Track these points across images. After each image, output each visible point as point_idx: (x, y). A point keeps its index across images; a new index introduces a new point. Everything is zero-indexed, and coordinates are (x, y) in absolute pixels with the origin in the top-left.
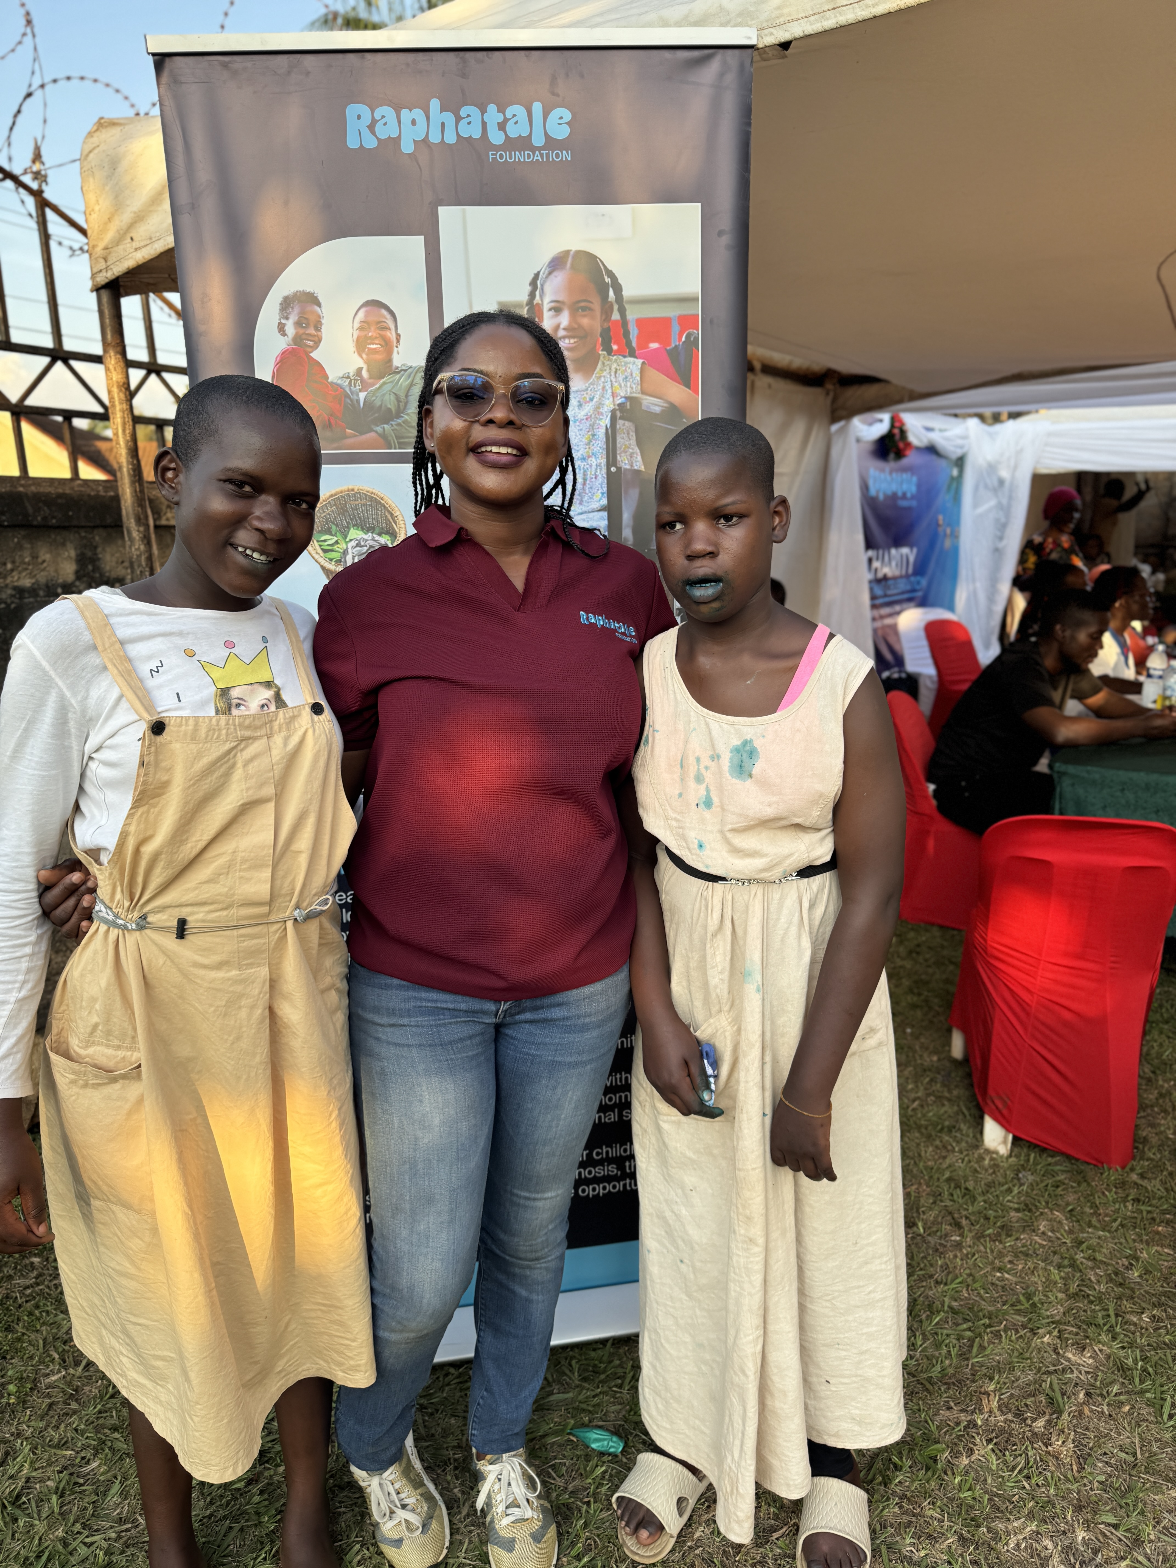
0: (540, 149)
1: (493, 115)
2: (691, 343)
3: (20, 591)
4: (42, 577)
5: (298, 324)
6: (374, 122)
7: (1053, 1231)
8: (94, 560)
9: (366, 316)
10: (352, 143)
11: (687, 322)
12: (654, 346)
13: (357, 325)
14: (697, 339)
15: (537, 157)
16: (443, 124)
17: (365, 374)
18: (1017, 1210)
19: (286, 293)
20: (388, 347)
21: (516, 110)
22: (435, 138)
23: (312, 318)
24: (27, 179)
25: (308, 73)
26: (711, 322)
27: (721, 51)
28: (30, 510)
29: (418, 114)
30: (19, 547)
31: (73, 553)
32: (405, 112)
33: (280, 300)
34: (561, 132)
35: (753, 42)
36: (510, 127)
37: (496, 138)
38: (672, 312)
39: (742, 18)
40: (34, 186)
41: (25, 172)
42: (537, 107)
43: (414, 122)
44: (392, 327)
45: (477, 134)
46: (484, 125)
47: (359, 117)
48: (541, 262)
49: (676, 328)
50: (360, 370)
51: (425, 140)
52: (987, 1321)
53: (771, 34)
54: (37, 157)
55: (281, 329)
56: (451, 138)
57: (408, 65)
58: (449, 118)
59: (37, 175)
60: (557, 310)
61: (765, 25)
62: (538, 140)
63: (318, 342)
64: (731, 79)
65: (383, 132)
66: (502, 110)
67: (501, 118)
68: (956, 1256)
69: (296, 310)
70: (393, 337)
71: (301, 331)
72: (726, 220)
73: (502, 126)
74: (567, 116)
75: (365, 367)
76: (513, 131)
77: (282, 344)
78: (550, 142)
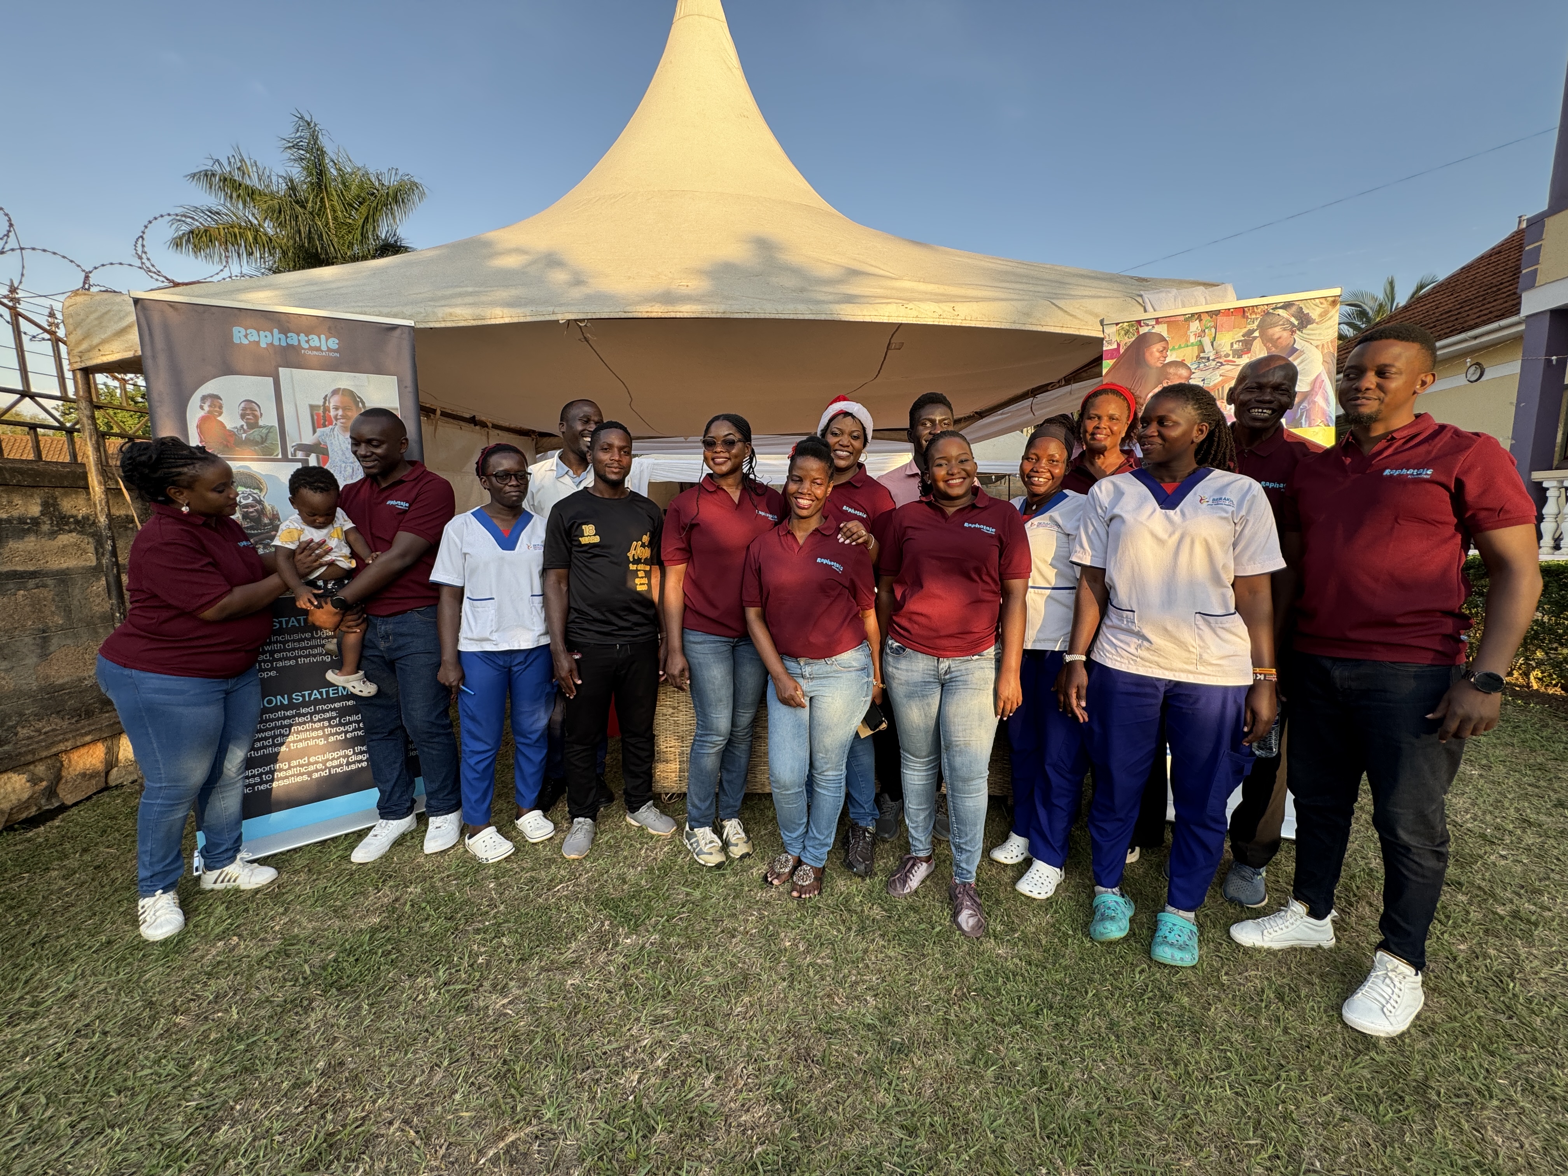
0: (325, 351)
1: (303, 338)
5: (209, 406)
6: (247, 335)
9: (245, 405)
10: (236, 341)
13: (240, 409)
15: (324, 354)
16: (280, 339)
17: (245, 427)
19: (203, 394)
21: (314, 337)
22: (276, 343)
23: (217, 405)
25: (212, 314)
27: (401, 327)
29: (268, 333)
32: (261, 333)
33: (200, 397)
34: (334, 347)
35: (414, 326)
36: (311, 342)
37: (305, 346)
42: (323, 337)
43: (266, 337)
44: (258, 410)
46: (299, 340)
47: (239, 332)
48: (329, 391)
50: (242, 426)
51: (272, 344)
56: (284, 344)
58: (282, 336)
60: (336, 408)
63: (220, 414)
64: (406, 337)
65: (251, 339)
66: (307, 336)
67: (306, 339)
69: (209, 401)
70: (258, 413)
71: (212, 410)
72: (408, 383)
73: (307, 342)
74: (337, 341)
75: (245, 425)
76: (312, 344)
77: (202, 413)
78: (329, 350)
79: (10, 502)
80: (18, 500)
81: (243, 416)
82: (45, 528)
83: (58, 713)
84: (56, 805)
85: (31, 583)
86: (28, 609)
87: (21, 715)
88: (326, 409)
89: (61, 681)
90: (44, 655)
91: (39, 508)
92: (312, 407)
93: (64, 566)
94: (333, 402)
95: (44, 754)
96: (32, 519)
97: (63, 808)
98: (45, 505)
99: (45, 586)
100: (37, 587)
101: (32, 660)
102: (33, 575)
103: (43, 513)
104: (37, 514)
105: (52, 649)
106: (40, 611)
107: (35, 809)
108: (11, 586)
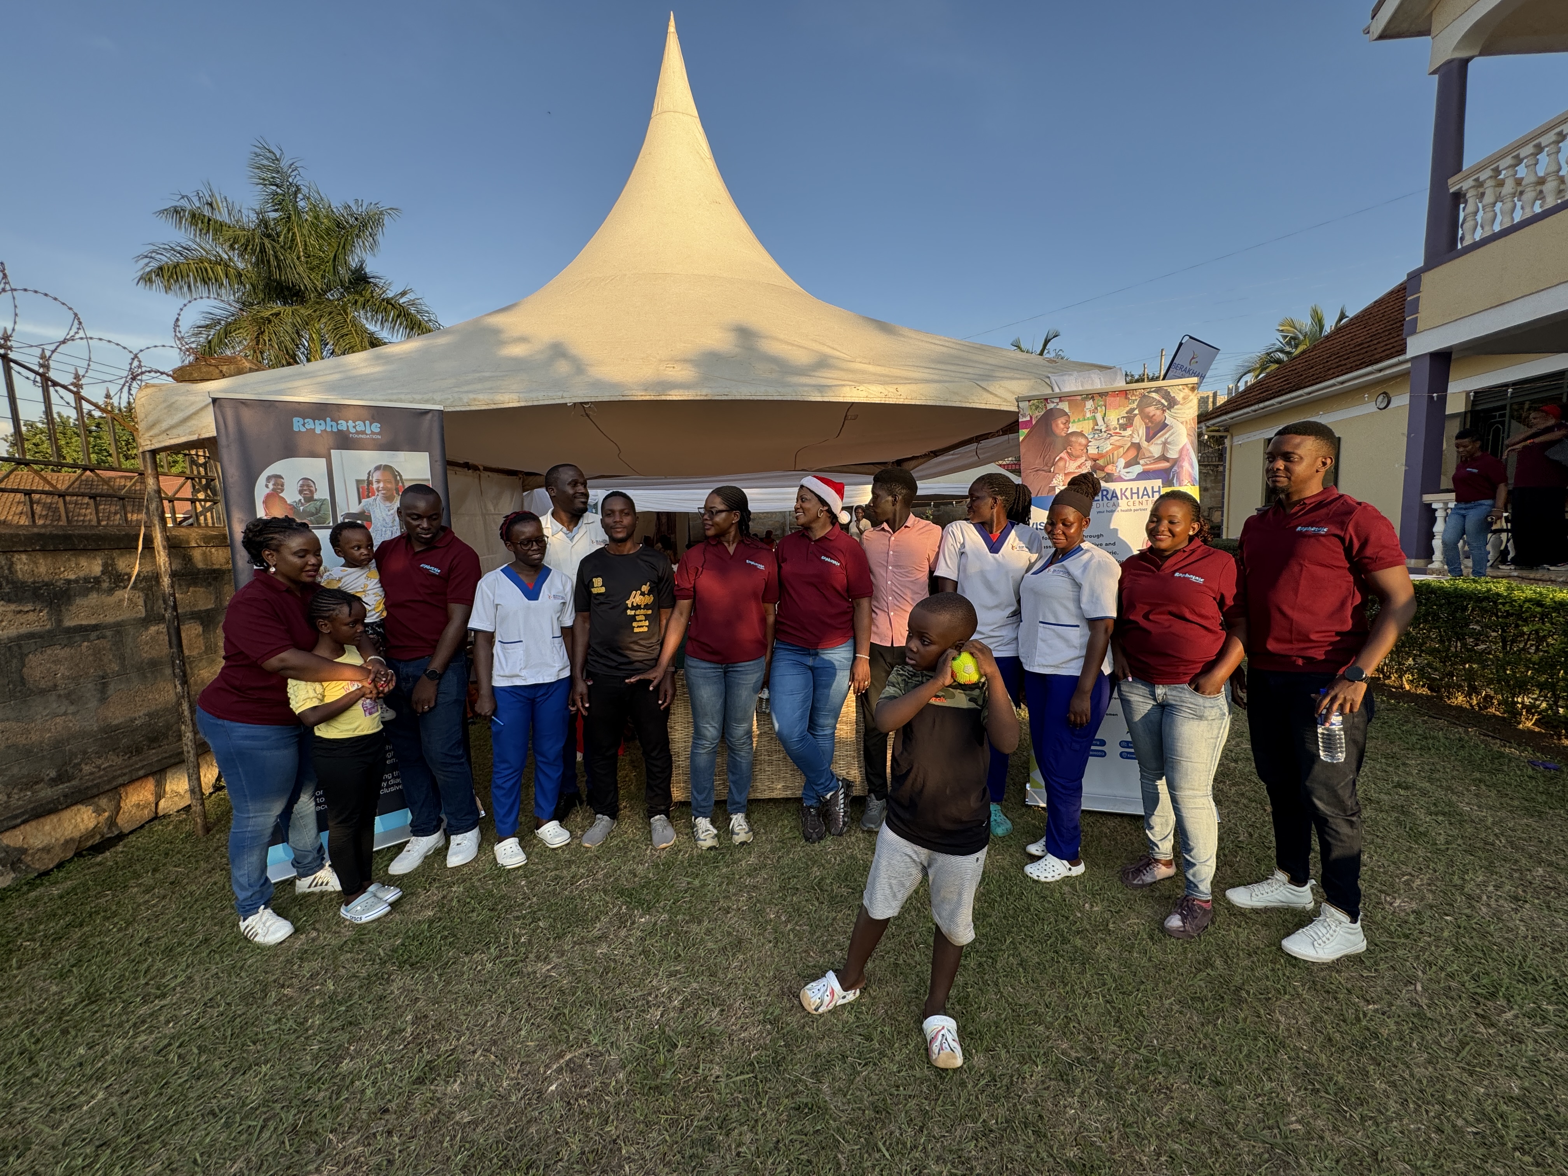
0: (369, 434)
1: (351, 424)
5: (273, 485)
6: (304, 423)
9: (303, 482)
10: (296, 429)
13: (299, 486)
15: (368, 437)
16: (332, 426)
19: (268, 475)
21: (360, 423)
22: (329, 429)
23: (280, 483)
27: (432, 412)
29: (322, 422)
32: (316, 422)
33: (266, 477)
34: (377, 430)
35: (443, 410)
36: (357, 427)
37: (352, 430)
43: (320, 425)
44: (313, 486)
45: (345, 429)
46: (348, 426)
47: (298, 422)
48: (372, 468)
50: (302, 500)
51: (325, 430)
56: (335, 430)
58: (334, 424)
60: (378, 482)
63: (282, 491)
64: (436, 419)
65: (308, 427)
66: (354, 423)
67: (354, 425)
69: (273, 480)
70: (313, 489)
71: (275, 487)
72: (438, 458)
73: (354, 427)
74: (379, 426)
75: (305, 499)
76: (358, 429)
77: (267, 491)
78: (373, 433)
79: (77, 564)
80: (84, 562)
81: (301, 492)
82: (105, 585)
83: (114, 750)
84: (116, 833)
85: (93, 635)
86: (91, 658)
87: (85, 753)
88: (370, 483)
89: (116, 722)
90: (103, 699)
91: (101, 568)
92: (358, 482)
93: (119, 619)
94: (376, 476)
95: (107, 787)
96: (95, 578)
97: (121, 837)
98: (105, 565)
99: (104, 637)
100: (98, 638)
101: (93, 704)
102: (95, 628)
103: (103, 573)
104: (99, 574)
105: (109, 693)
106: (101, 660)
107: (98, 837)
108: (78, 638)
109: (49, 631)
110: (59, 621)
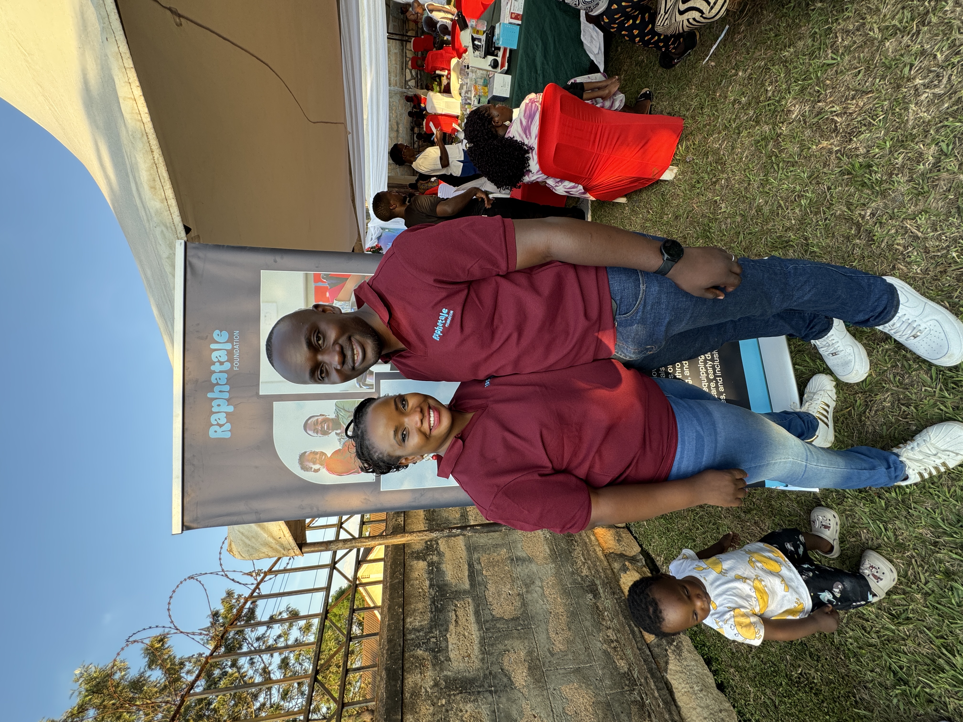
0: (233, 345)
1: (216, 368)
2: (328, 277)
3: (431, 586)
4: (426, 576)
5: (314, 463)
6: (218, 424)
7: (719, 140)
8: (418, 553)
9: (311, 430)
10: (228, 435)
11: (317, 278)
12: (328, 294)
13: (315, 435)
14: (325, 274)
15: (236, 347)
16: (220, 391)
17: (338, 431)
18: (707, 158)
19: (300, 468)
20: (326, 420)
21: (214, 356)
22: (226, 395)
23: (312, 456)
24: (259, 578)
25: (194, 456)
26: (317, 267)
27: (188, 258)
28: (397, 580)
29: (214, 403)
30: (412, 585)
31: (415, 562)
32: (214, 410)
33: (303, 471)
34: (225, 335)
35: (183, 242)
36: (222, 360)
37: (227, 366)
38: (312, 285)
39: (172, 247)
40: (262, 575)
41: (256, 579)
43: (219, 405)
44: (316, 418)
45: (226, 375)
46: (221, 372)
47: (216, 432)
49: (320, 284)
50: (336, 433)
51: (228, 400)
52: (773, 158)
53: (180, 233)
54: (250, 574)
55: (316, 471)
56: (227, 388)
57: (191, 408)
58: (217, 388)
59: (258, 574)
61: (175, 236)
62: (229, 346)
63: (323, 454)
64: (201, 254)
65: (223, 421)
66: (214, 363)
67: (217, 364)
68: (734, 179)
69: (307, 463)
70: (321, 418)
71: (318, 461)
72: (269, 258)
73: (222, 363)
74: (217, 332)
75: (335, 431)
77: (324, 471)
78: (230, 341)
79: (417, 579)
80: (415, 574)
81: (325, 433)
82: (435, 558)
83: (570, 552)
84: (641, 557)
85: (477, 567)
86: (496, 569)
87: (573, 573)
89: (548, 550)
90: (530, 560)
91: (421, 562)
93: (464, 548)
95: (606, 563)
96: (429, 566)
99: (479, 559)
106: (497, 562)
108: (480, 578)
109: (473, 600)
110: (465, 592)
